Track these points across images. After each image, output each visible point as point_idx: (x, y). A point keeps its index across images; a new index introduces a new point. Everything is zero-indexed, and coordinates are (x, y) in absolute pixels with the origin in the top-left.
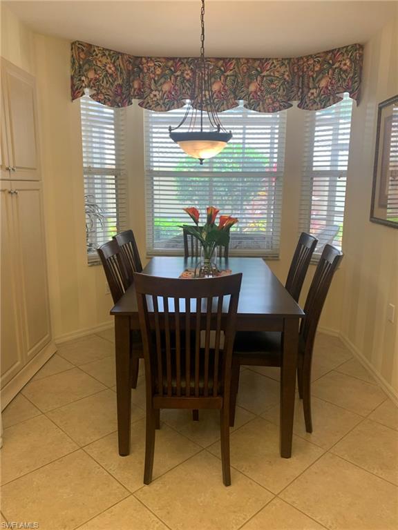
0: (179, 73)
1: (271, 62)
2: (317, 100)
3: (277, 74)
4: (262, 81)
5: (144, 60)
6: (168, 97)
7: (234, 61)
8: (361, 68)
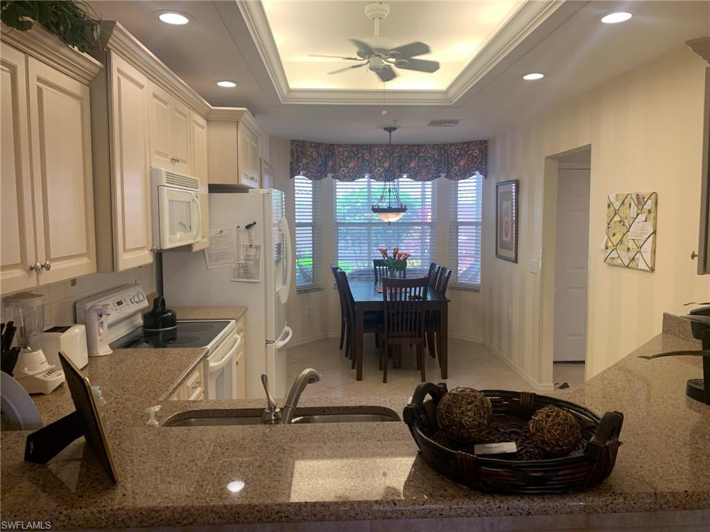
0: (360, 155)
1: (424, 147)
2: (459, 173)
3: (429, 155)
4: (419, 160)
5: (336, 147)
6: (353, 172)
7: (399, 147)
8: (486, 155)
